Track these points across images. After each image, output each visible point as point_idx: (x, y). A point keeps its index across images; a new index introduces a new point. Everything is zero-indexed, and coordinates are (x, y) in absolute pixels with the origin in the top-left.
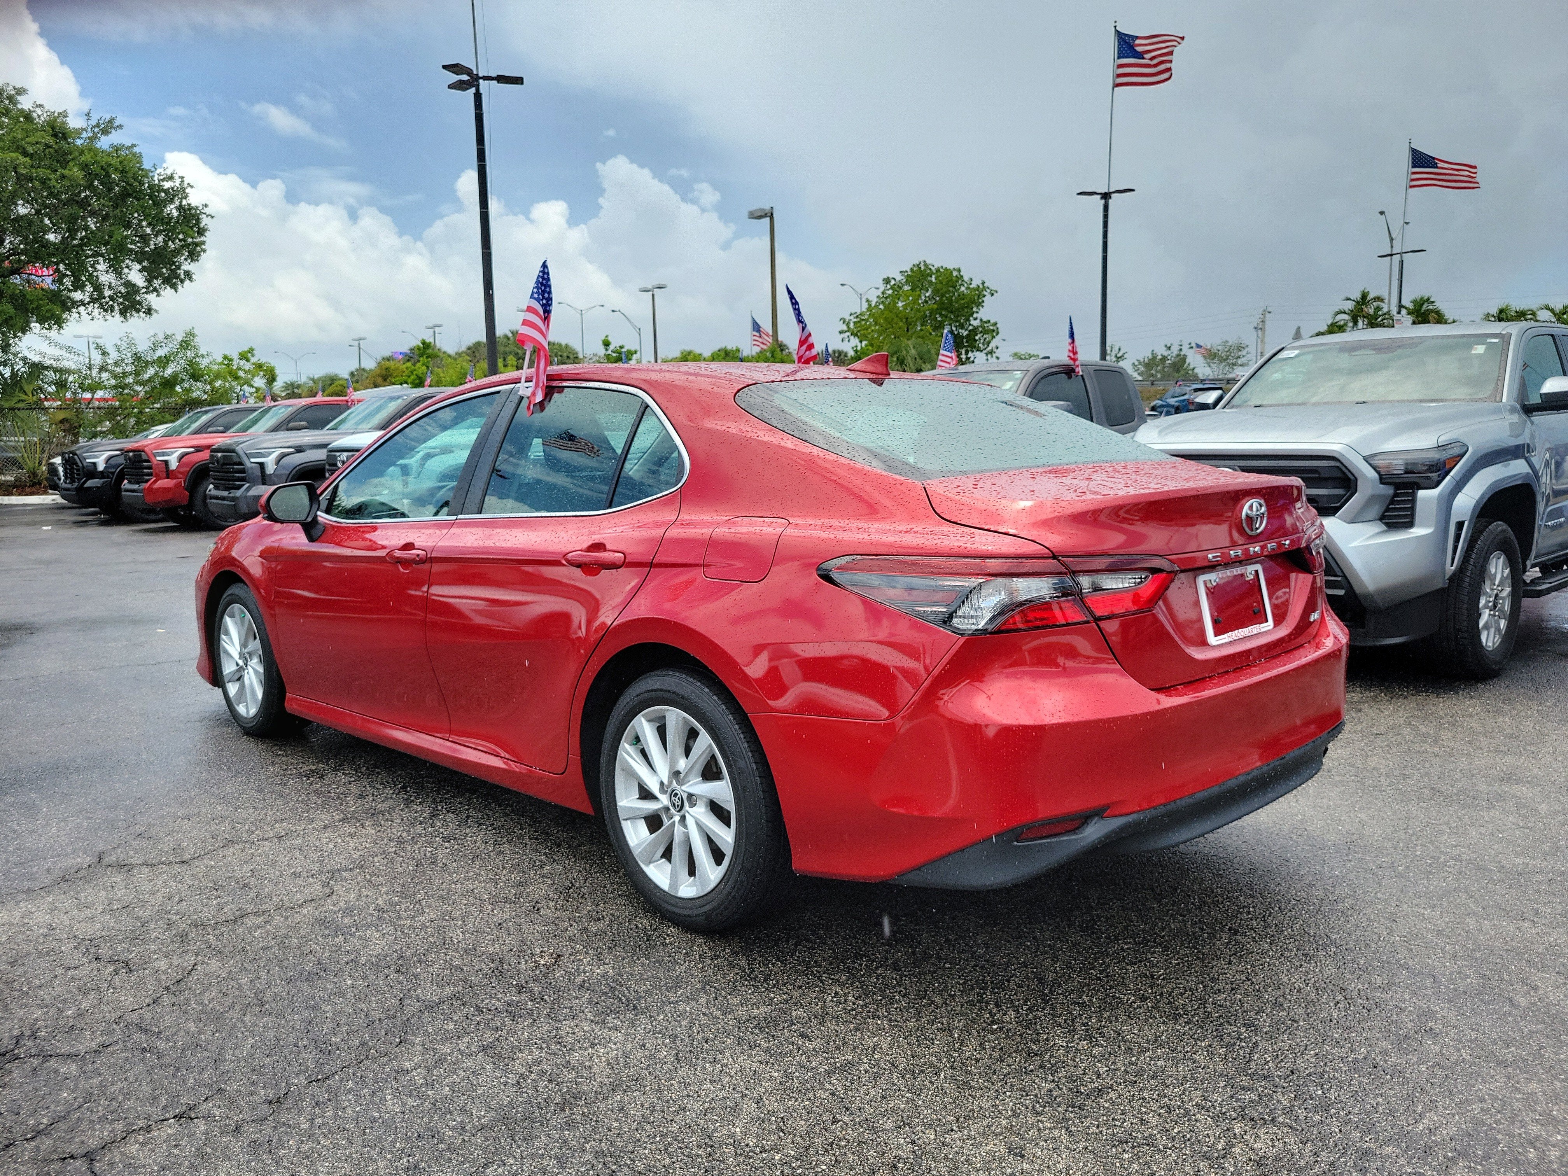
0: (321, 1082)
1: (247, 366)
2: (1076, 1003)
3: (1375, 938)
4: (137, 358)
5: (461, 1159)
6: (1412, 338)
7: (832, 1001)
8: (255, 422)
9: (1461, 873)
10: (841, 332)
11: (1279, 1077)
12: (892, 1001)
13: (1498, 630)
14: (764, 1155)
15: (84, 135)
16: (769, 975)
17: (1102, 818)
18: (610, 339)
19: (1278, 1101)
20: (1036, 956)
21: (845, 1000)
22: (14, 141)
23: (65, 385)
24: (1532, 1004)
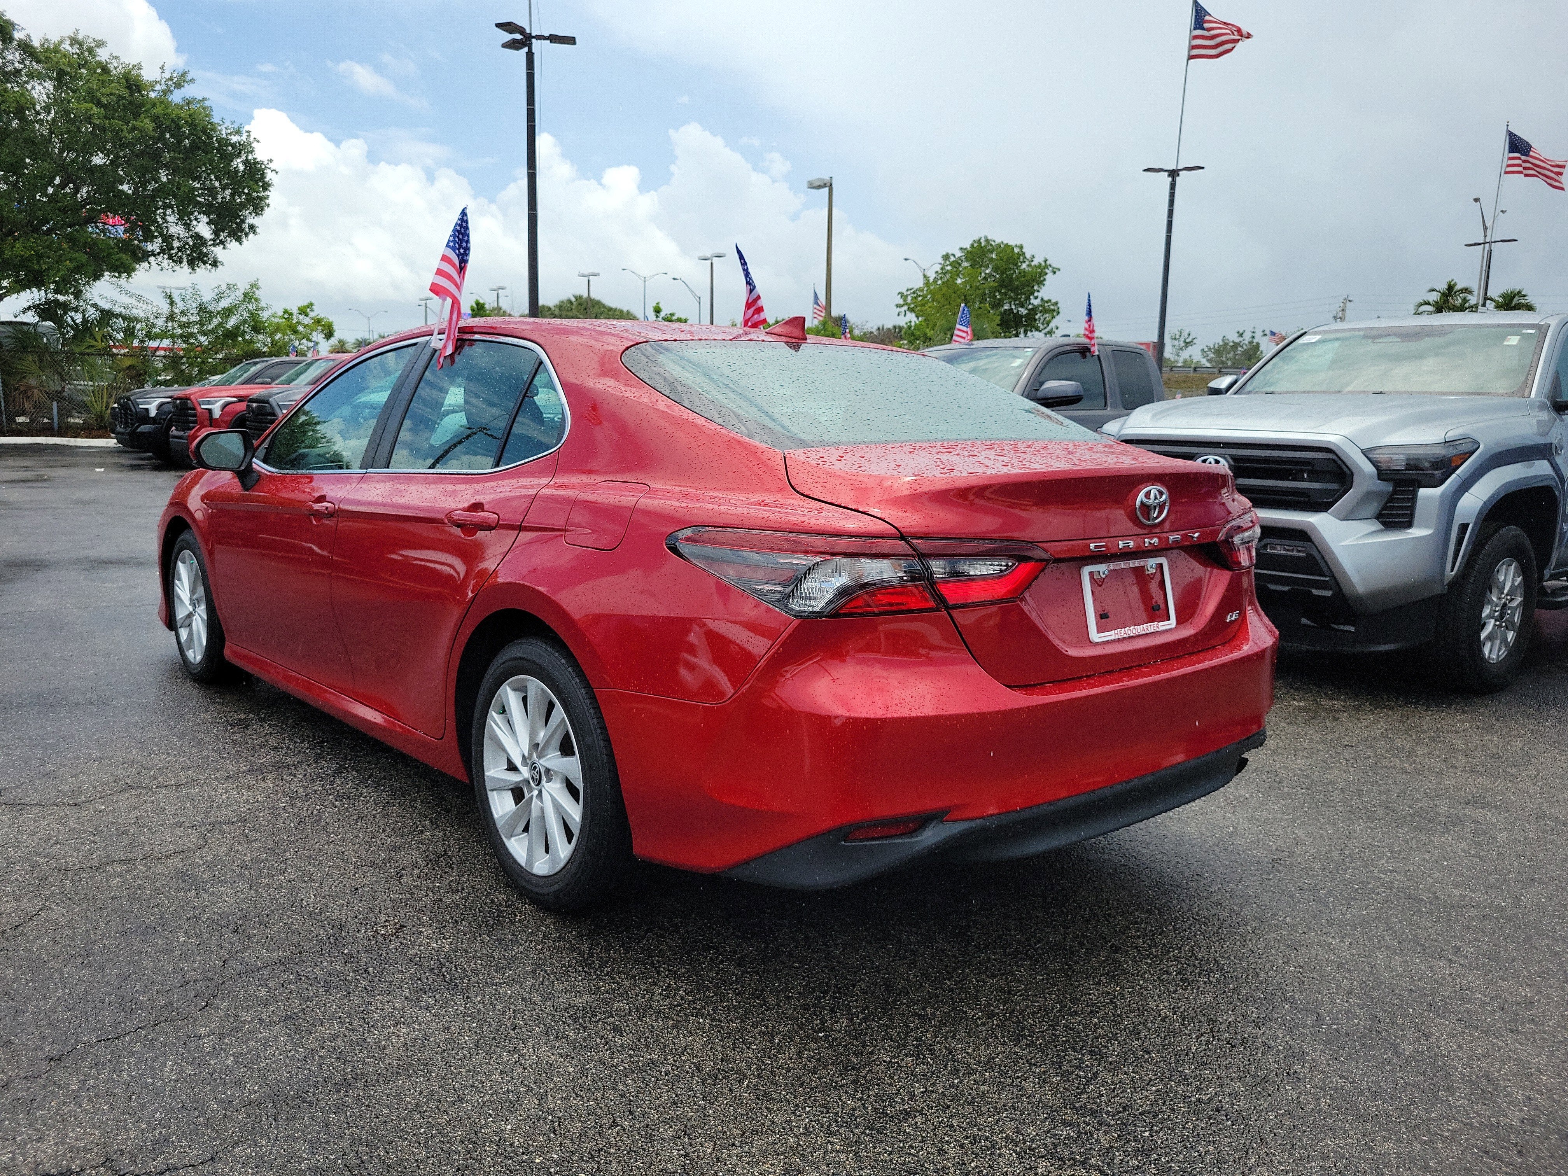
0: (109, 1042)
1: (306, 321)
2: (917, 1014)
3: (1268, 965)
4: (202, 308)
5: (214, 1135)
6: (1443, 326)
7: (661, 994)
8: (298, 375)
9: (1387, 901)
10: (898, 306)
11: (1108, 1113)
12: (723, 997)
13: (1504, 641)
14: (525, 1157)
15: (158, 87)
16: (607, 962)
17: (942, 822)
18: (661, 305)
19: (1097, 1140)
20: (893, 961)
21: (675, 995)
22: (90, 91)
23: (133, 333)
24: (1418, 1052)
